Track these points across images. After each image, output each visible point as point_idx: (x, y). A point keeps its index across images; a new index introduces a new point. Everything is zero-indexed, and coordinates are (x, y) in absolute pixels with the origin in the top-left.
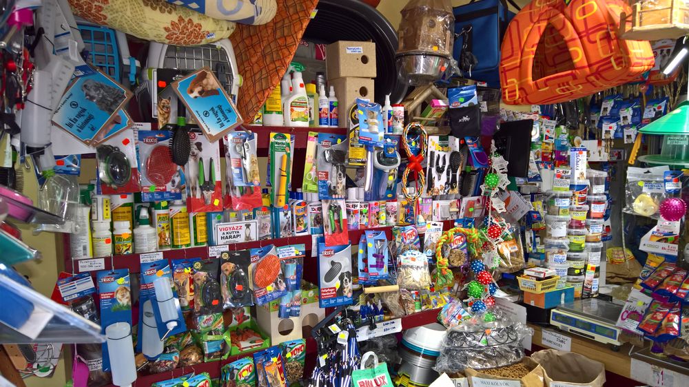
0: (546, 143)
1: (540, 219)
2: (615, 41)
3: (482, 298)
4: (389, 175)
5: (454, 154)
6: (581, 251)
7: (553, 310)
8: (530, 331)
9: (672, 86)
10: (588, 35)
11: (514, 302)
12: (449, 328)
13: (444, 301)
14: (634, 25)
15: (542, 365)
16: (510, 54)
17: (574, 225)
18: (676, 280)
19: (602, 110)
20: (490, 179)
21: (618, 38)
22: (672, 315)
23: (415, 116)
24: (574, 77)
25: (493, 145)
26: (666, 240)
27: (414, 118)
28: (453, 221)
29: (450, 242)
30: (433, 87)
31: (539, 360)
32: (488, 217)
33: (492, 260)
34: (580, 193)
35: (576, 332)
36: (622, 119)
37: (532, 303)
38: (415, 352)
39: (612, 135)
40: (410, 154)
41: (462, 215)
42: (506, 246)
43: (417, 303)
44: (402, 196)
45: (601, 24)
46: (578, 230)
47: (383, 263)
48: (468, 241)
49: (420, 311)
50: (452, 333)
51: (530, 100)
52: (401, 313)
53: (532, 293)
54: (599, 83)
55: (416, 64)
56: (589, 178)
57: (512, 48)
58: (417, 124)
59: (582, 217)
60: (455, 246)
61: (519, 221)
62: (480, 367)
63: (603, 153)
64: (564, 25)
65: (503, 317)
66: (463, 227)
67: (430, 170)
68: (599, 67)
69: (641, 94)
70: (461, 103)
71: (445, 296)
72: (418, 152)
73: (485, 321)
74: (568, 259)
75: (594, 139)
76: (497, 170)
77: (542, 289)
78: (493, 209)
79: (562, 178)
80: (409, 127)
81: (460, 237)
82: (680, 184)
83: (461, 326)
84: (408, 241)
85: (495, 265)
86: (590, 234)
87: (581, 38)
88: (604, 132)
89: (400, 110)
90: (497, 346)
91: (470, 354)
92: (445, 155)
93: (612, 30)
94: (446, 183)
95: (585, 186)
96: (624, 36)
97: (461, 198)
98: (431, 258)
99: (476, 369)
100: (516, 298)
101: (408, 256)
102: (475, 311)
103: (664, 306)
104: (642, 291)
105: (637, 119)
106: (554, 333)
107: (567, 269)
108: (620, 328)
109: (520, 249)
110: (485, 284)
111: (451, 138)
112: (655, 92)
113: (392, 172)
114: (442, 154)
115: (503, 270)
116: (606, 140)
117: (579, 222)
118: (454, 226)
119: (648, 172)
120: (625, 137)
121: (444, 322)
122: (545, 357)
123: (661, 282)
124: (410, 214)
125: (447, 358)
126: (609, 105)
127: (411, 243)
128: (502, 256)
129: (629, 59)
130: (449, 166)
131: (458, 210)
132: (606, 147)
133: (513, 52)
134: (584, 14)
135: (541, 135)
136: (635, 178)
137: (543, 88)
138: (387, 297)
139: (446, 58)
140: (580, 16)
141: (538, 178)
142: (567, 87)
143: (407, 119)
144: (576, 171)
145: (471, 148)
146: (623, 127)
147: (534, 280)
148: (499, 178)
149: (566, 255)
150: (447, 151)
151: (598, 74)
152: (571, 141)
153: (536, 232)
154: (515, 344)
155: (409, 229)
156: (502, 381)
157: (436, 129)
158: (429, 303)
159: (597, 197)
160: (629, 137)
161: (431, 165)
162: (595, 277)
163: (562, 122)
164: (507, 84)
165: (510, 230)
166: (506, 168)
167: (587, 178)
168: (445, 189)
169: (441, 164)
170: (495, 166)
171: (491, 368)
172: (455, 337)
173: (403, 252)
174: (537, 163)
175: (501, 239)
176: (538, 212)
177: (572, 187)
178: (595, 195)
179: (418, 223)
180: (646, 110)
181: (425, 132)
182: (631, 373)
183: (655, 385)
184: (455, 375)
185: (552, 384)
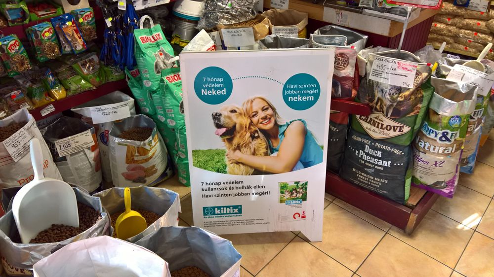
38: (183, 19)
62: (227, 23)
90: (239, 8)
91: (220, 15)
154: (252, 6)
156: (241, 29)
171: (235, 24)
172: (209, 3)
182: (324, 17)
183: (337, 23)
184: (211, 31)
185: (273, 28)
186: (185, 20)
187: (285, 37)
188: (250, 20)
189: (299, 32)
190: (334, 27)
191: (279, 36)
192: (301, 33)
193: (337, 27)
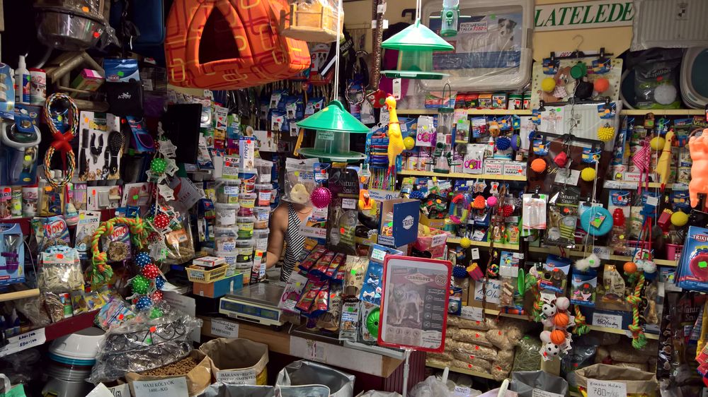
0: (219, 130)
1: (212, 207)
2: (276, 36)
3: (148, 294)
4: (26, 155)
5: (113, 135)
6: (249, 238)
7: (221, 299)
8: (198, 323)
9: (328, 87)
10: (252, 26)
11: (183, 295)
12: (108, 331)
13: (103, 301)
14: (291, 24)
15: (210, 356)
16: (176, 32)
17: (243, 212)
18: (326, 261)
19: (271, 102)
20: (157, 164)
21: (278, 33)
22: (322, 292)
23: (61, 85)
24: (240, 66)
25: (160, 128)
26: (319, 225)
27: (62, 88)
28: (114, 210)
29: (109, 235)
30: (86, 55)
31: (207, 351)
32: (155, 206)
33: (159, 251)
34: (249, 181)
35: (243, 318)
36: (288, 113)
37: (202, 294)
38: (64, 364)
39: (280, 127)
40: (56, 130)
41: (124, 203)
42: (175, 236)
43: (67, 307)
44: (44, 181)
45: (264, 18)
46: (247, 218)
47: (17, 263)
48: (131, 231)
49: (71, 315)
50: (111, 337)
51: (197, 83)
52: (45, 321)
53: (200, 283)
54: (263, 74)
55: (61, 25)
56: (258, 168)
57: (178, 26)
58: (63, 96)
59: (250, 205)
60: (116, 238)
61: (190, 210)
62: (143, 369)
63: (272, 144)
64: (230, 11)
65: (170, 311)
66: (126, 216)
67: (83, 151)
68: (261, 59)
69: (303, 91)
70: (120, 77)
71: (105, 296)
72: (66, 129)
73: (151, 317)
74: (238, 246)
75: (265, 130)
76: (165, 154)
77: (211, 279)
78: (160, 197)
79: (231, 165)
80: (53, 98)
81: (121, 227)
82: (327, 175)
83: (122, 327)
84: (52, 235)
85: (162, 257)
86: (258, 222)
87: (245, 27)
88: (273, 124)
89: (41, 76)
90: (163, 344)
91: (132, 356)
92: (102, 135)
93: (273, 25)
94: (104, 167)
95: (253, 175)
96: (283, 32)
97: (124, 184)
98: (84, 253)
99: (139, 373)
100: (185, 290)
101: (52, 252)
102: (138, 309)
103: (316, 285)
104: (300, 273)
105: (300, 115)
106: (223, 322)
107: (236, 256)
108: (281, 309)
109: (190, 238)
110: (152, 278)
111: (109, 116)
112: (314, 91)
113: (30, 150)
114: (98, 134)
115: (171, 262)
116: (275, 132)
117: (247, 210)
118: (115, 216)
119: (303, 163)
120: (291, 130)
121: (102, 325)
122: (213, 347)
123: (315, 263)
124: (55, 203)
125: (104, 366)
126: (276, 98)
127: (57, 237)
128: (170, 247)
129: (288, 56)
130: (107, 148)
131: (119, 197)
132: (275, 138)
133: (179, 30)
134: (248, 4)
135: (214, 121)
136: (292, 169)
137: (210, 72)
138: (23, 304)
139: (100, 23)
140: (245, 5)
141: (210, 165)
142: (233, 74)
143: (51, 88)
144: (245, 160)
145: (134, 128)
146: (289, 121)
147: (203, 270)
148: (166, 163)
149: (235, 243)
150: (105, 131)
151: (261, 65)
152: (243, 130)
153: (208, 220)
154: (183, 339)
155: (55, 220)
156: (166, 380)
157: (91, 104)
158: (84, 305)
159: (264, 185)
160: (294, 130)
161: (85, 145)
162: (263, 262)
163: (234, 110)
164: (173, 63)
165: (179, 219)
166: (174, 153)
167: (255, 167)
168: (104, 173)
169: (97, 145)
170: (162, 151)
171: (156, 368)
172: (115, 340)
173: (46, 249)
174: (209, 150)
175: (169, 229)
176: (210, 200)
177: (241, 175)
178: (263, 183)
179: (68, 213)
180: (308, 107)
181: (75, 106)
182: (291, 350)
183: (309, 357)
184: (115, 384)
185: (218, 373)
186: (69, 367)
187: (237, 385)
188: (180, 359)
189: (257, 376)
190: (307, 363)
191: (227, 384)
192: (260, 377)
193: (311, 364)
